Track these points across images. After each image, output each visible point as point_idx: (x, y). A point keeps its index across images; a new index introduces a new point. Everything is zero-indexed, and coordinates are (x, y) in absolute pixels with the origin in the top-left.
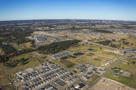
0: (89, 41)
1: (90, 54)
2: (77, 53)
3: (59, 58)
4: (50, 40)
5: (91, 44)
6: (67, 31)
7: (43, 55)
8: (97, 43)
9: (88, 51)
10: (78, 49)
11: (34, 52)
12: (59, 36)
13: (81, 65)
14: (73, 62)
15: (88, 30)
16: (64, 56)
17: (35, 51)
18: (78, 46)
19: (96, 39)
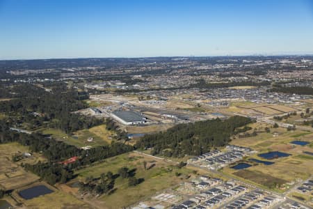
0: (279, 119)
1: (306, 155)
2: (267, 152)
3: (223, 165)
4: (159, 119)
5: (289, 129)
6: (191, 93)
7: (169, 161)
8: (306, 124)
9: (294, 147)
10: (260, 142)
11: (136, 153)
12: (178, 109)
13: (306, 182)
14: (275, 175)
15: (250, 87)
16: (234, 160)
17: (135, 148)
18: (255, 134)
19: (295, 114)
